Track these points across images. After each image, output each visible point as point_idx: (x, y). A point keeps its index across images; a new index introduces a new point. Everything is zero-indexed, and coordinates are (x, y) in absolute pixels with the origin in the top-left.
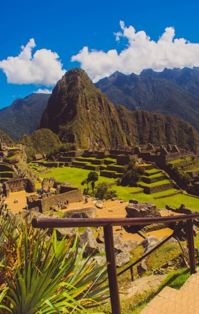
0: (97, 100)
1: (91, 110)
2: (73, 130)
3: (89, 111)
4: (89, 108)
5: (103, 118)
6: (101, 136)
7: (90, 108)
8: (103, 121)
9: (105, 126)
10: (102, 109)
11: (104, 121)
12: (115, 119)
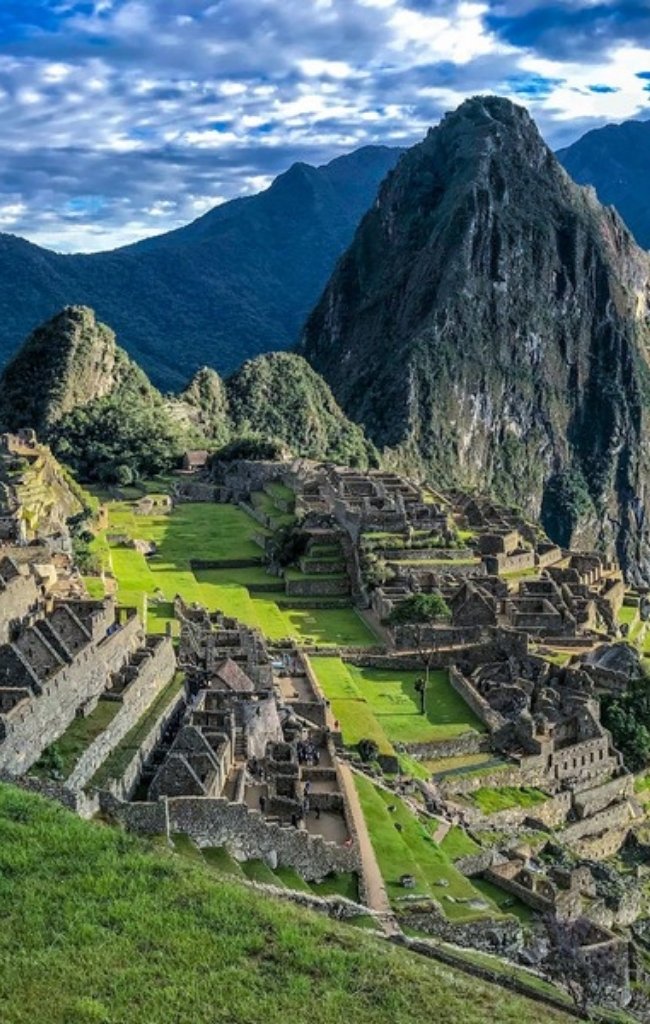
0: (552, 243)
1: (512, 285)
2: (410, 365)
3: (504, 287)
4: (506, 277)
5: (566, 323)
6: (540, 398)
7: (511, 274)
8: (564, 336)
9: (569, 354)
10: (569, 284)
11: (568, 334)
12: (621, 332)
